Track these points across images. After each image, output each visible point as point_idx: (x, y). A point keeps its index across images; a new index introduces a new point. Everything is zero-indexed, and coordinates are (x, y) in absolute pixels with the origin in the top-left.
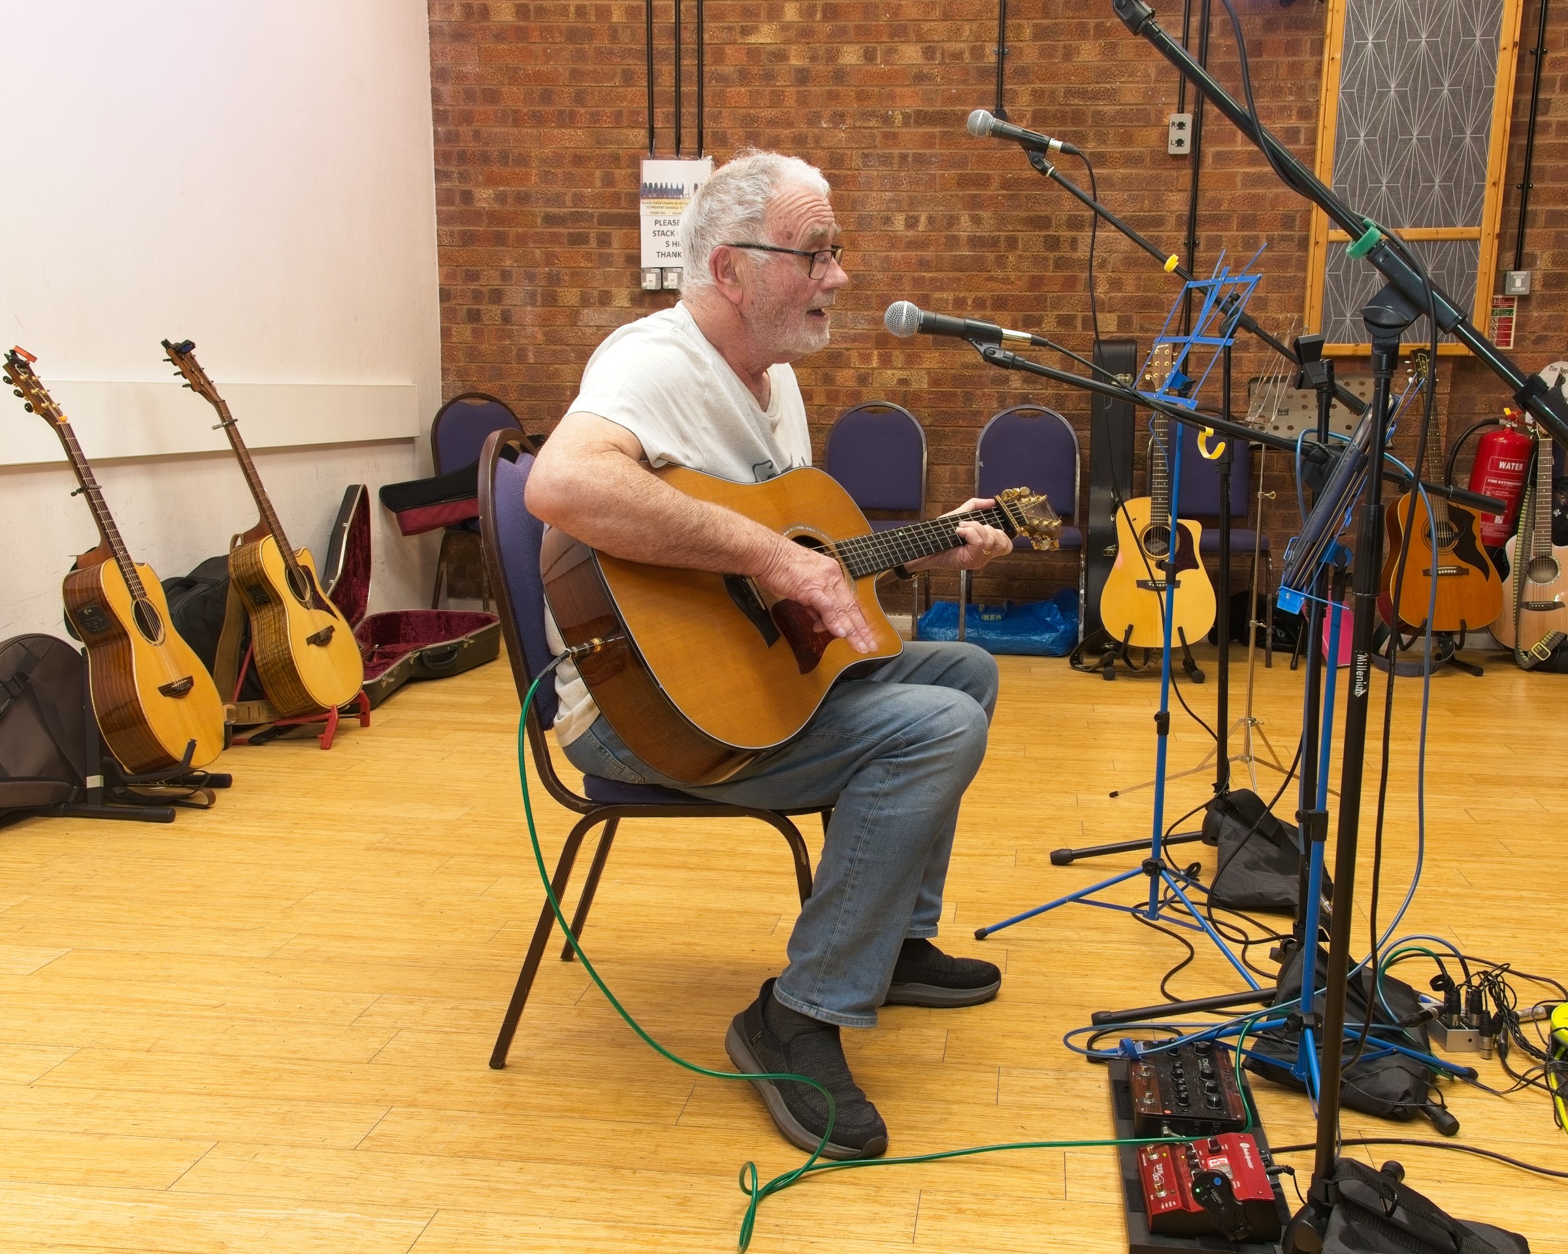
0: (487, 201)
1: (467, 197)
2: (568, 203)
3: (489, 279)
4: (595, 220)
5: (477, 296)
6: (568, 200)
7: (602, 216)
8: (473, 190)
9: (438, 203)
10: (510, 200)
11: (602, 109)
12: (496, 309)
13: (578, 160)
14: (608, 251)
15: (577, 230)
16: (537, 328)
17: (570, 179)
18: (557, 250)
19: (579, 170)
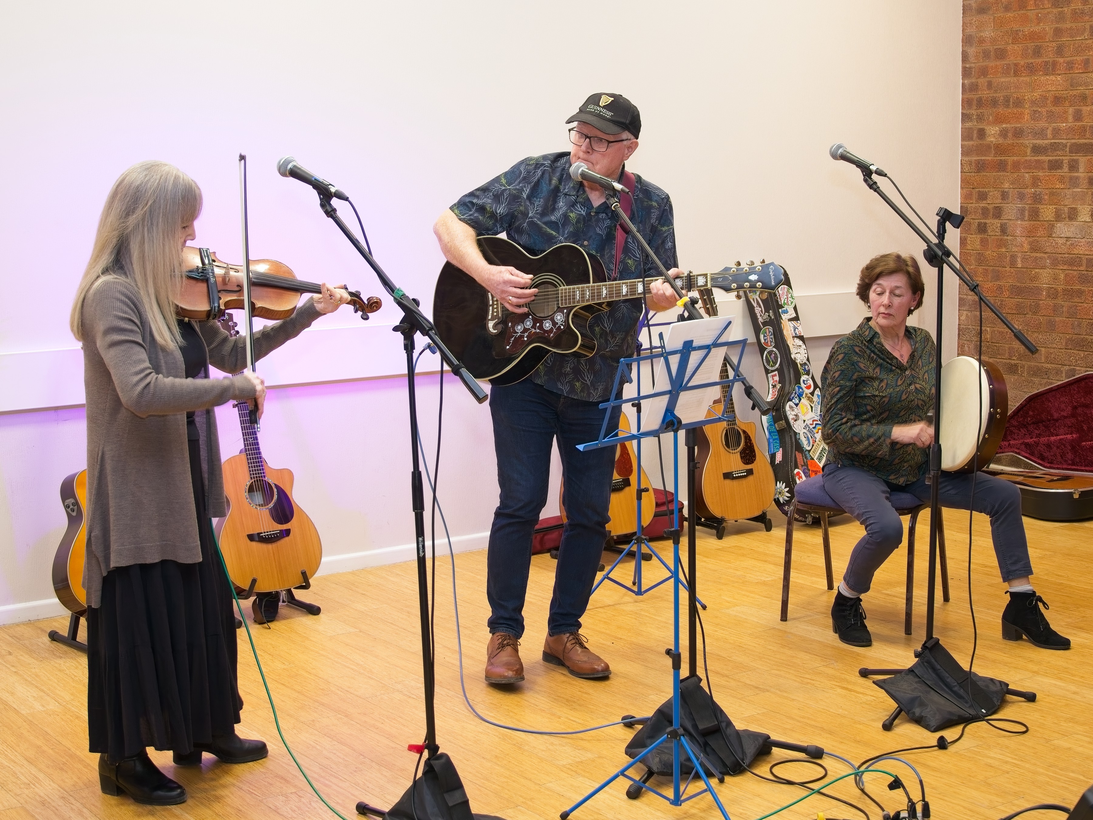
0: (994, 137)
1: (982, 133)
2: (1049, 136)
3: (994, 199)
4: (1068, 149)
5: (985, 212)
6: (1049, 132)
7: (1073, 145)
8: (986, 128)
9: (963, 140)
10: (1010, 135)
11: (1075, 58)
12: (997, 223)
13: (1058, 100)
14: (1076, 174)
15: (1054, 158)
16: (1024, 239)
17: (1051, 116)
18: (1040, 174)
19: (1057, 108)
